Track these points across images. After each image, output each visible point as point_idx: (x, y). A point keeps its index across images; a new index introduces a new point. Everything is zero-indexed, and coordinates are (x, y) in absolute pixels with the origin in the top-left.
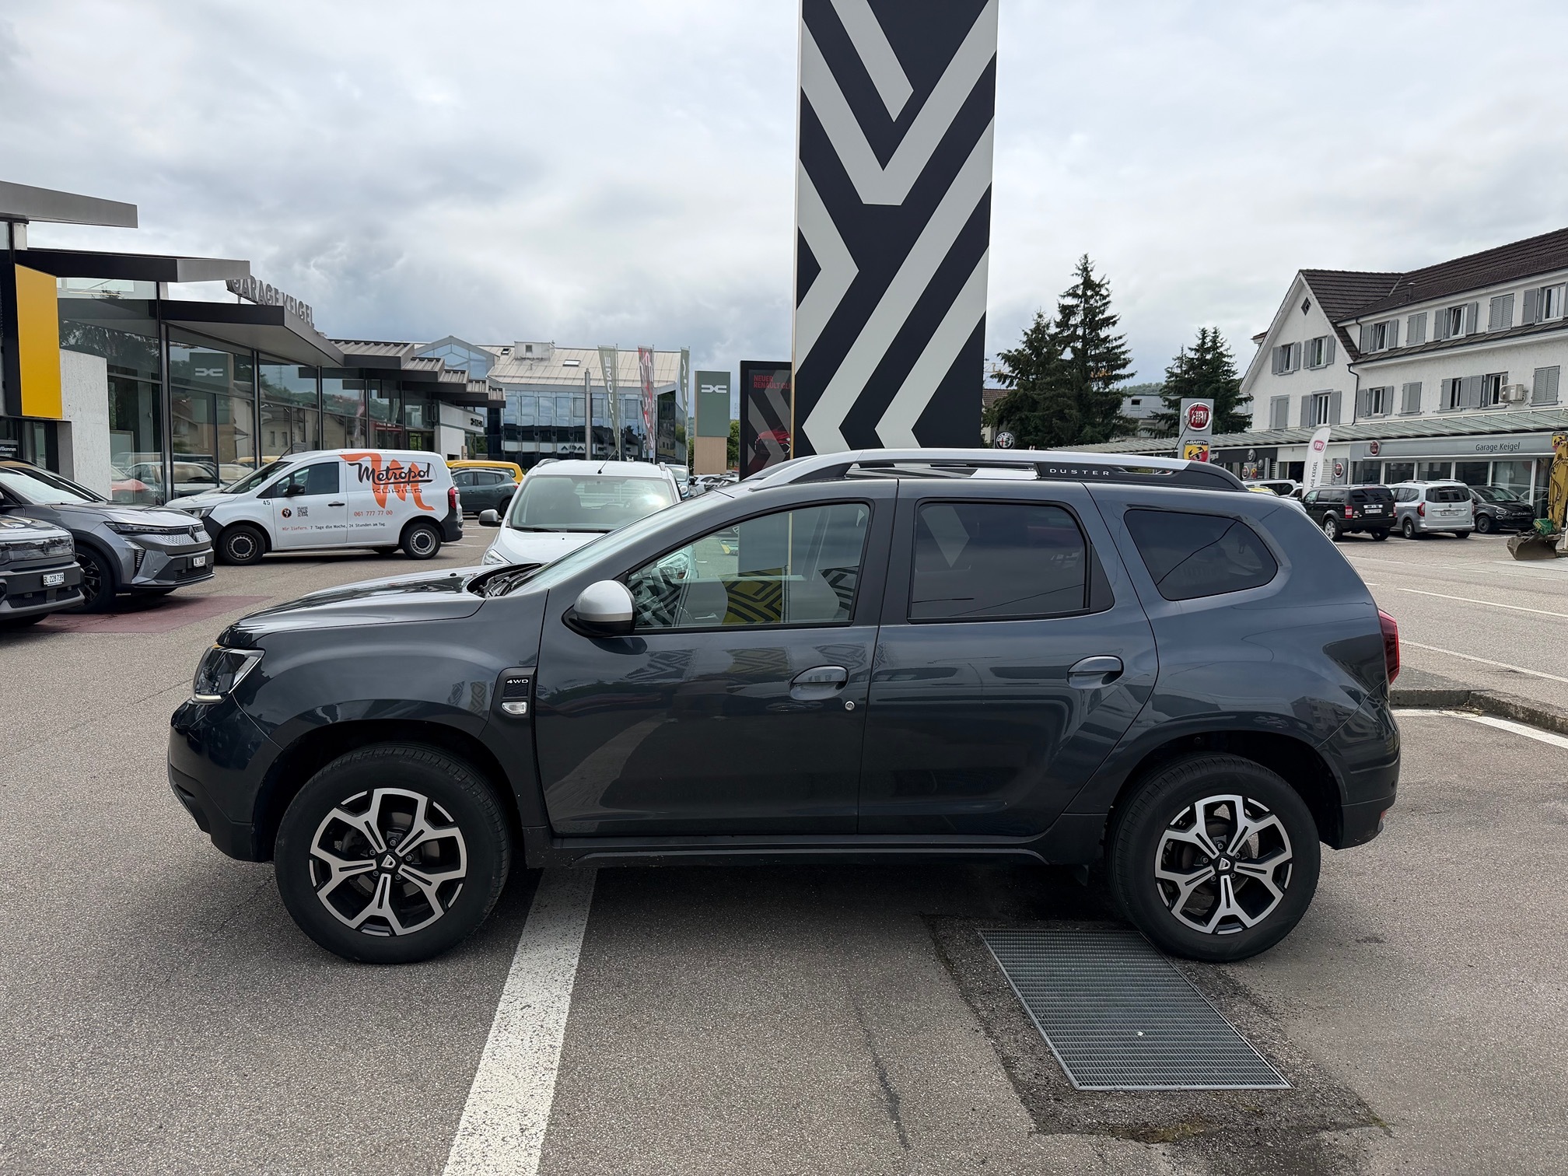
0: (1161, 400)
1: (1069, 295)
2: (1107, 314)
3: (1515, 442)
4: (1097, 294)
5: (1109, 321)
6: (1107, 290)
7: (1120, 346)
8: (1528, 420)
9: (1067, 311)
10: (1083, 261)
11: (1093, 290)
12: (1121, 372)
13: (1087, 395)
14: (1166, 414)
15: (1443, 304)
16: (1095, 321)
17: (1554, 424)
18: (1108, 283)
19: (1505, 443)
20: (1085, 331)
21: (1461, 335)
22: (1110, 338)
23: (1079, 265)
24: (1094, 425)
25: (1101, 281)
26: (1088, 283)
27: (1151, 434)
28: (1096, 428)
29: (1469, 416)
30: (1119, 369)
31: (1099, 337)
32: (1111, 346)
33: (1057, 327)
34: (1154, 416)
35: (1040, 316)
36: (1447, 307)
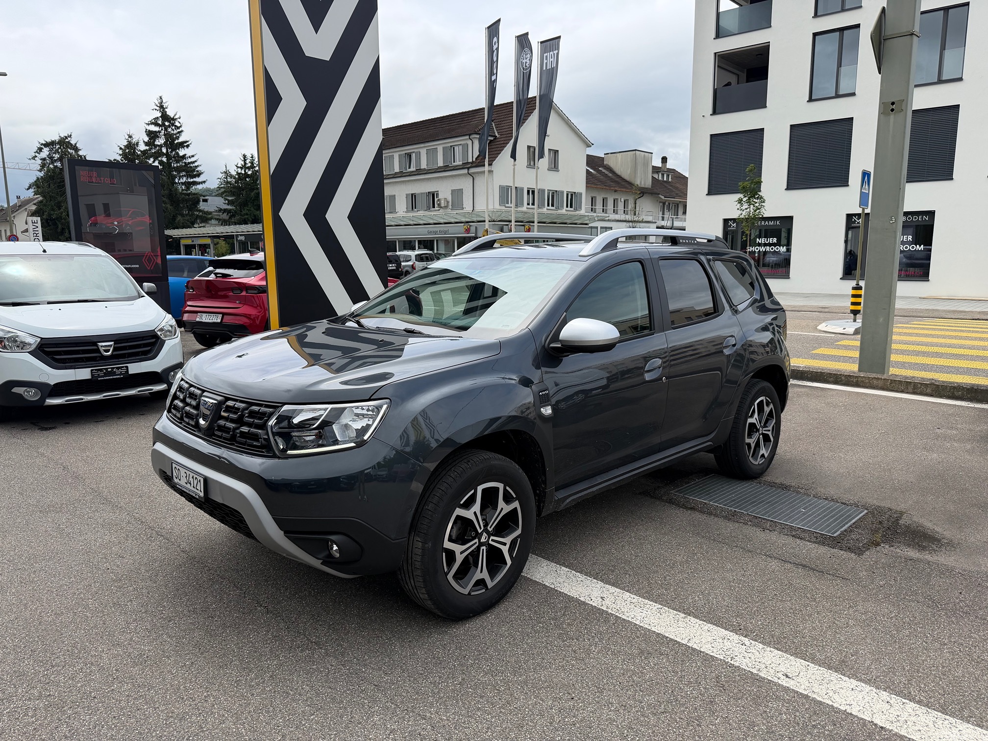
0: (223, 199)
1: (152, 123)
2: (181, 140)
3: (446, 229)
4: (173, 125)
5: (183, 145)
6: (179, 123)
7: (194, 162)
8: (453, 217)
9: (152, 135)
10: (159, 101)
11: (170, 122)
12: (197, 179)
13: (176, 194)
14: (227, 209)
15: (402, 151)
16: (174, 143)
17: (464, 220)
18: (180, 118)
19: (442, 229)
20: (167, 151)
21: (413, 169)
22: (187, 156)
23: (157, 103)
24: (183, 215)
25: (175, 115)
26: (165, 117)
27: (219, 222)
28: (184, 217)
29: (421, 214)
30: (195, 177)
31: (179, 155)
32: (187, 162)
33: (146, 145)
34: (219, 210)
35: (130, 137)
36: (404, 152)
